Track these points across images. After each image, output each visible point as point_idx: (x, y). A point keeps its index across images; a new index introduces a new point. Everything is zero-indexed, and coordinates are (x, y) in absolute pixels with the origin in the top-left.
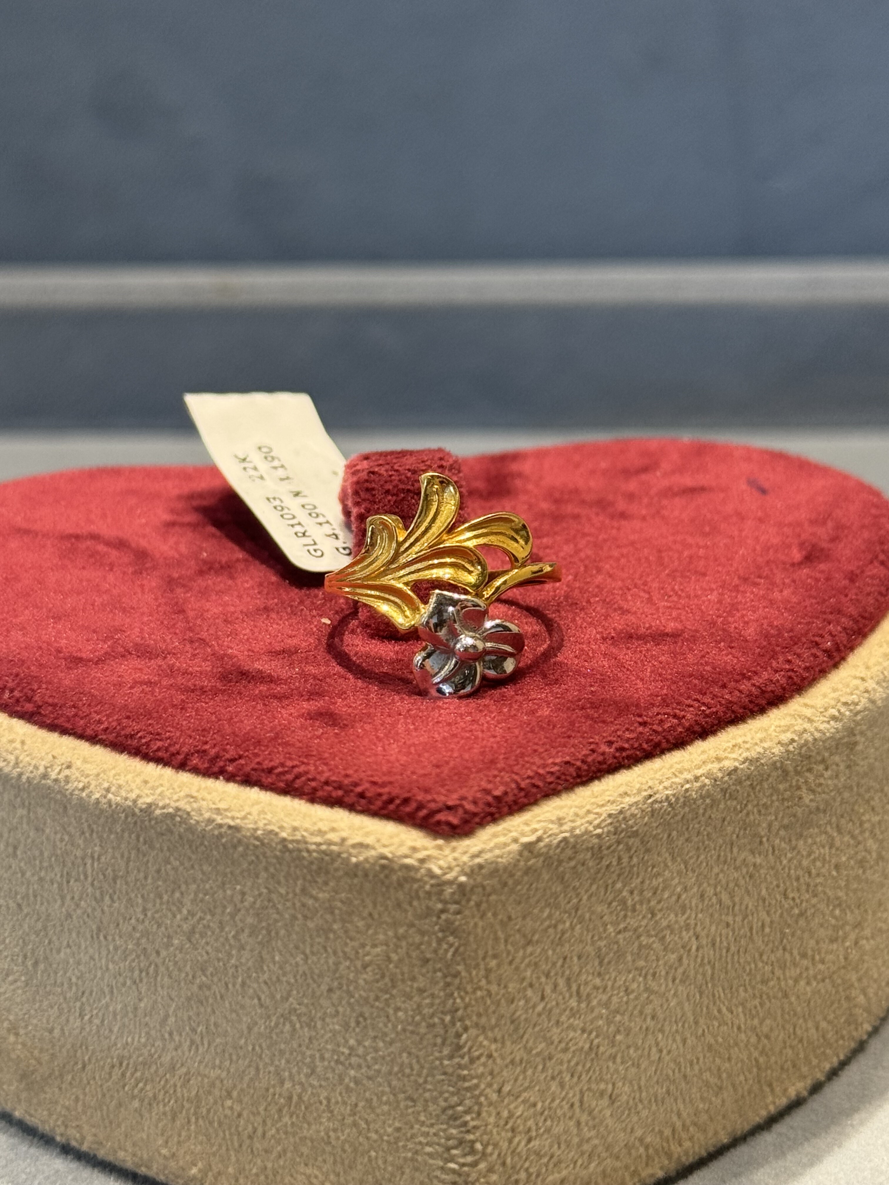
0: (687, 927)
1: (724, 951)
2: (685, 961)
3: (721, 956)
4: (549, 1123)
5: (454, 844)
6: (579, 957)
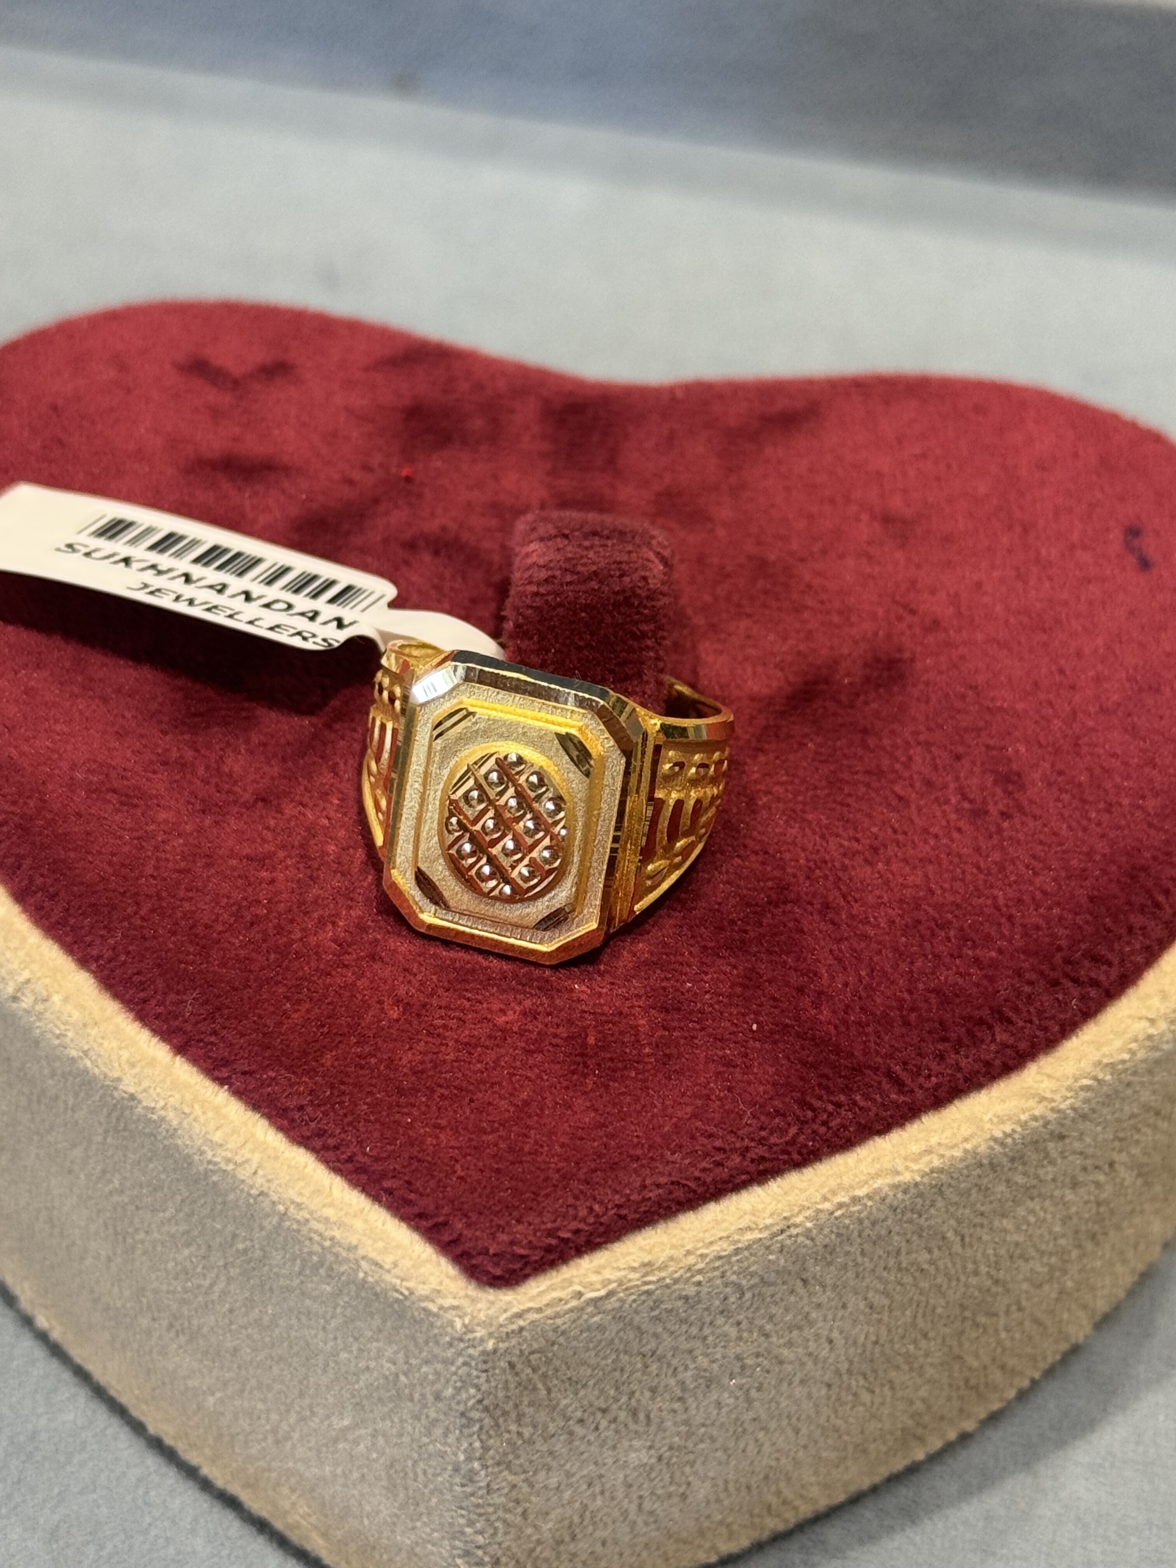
4: (590, 1529)
5: (491, 1296)
6: (653, 1390)
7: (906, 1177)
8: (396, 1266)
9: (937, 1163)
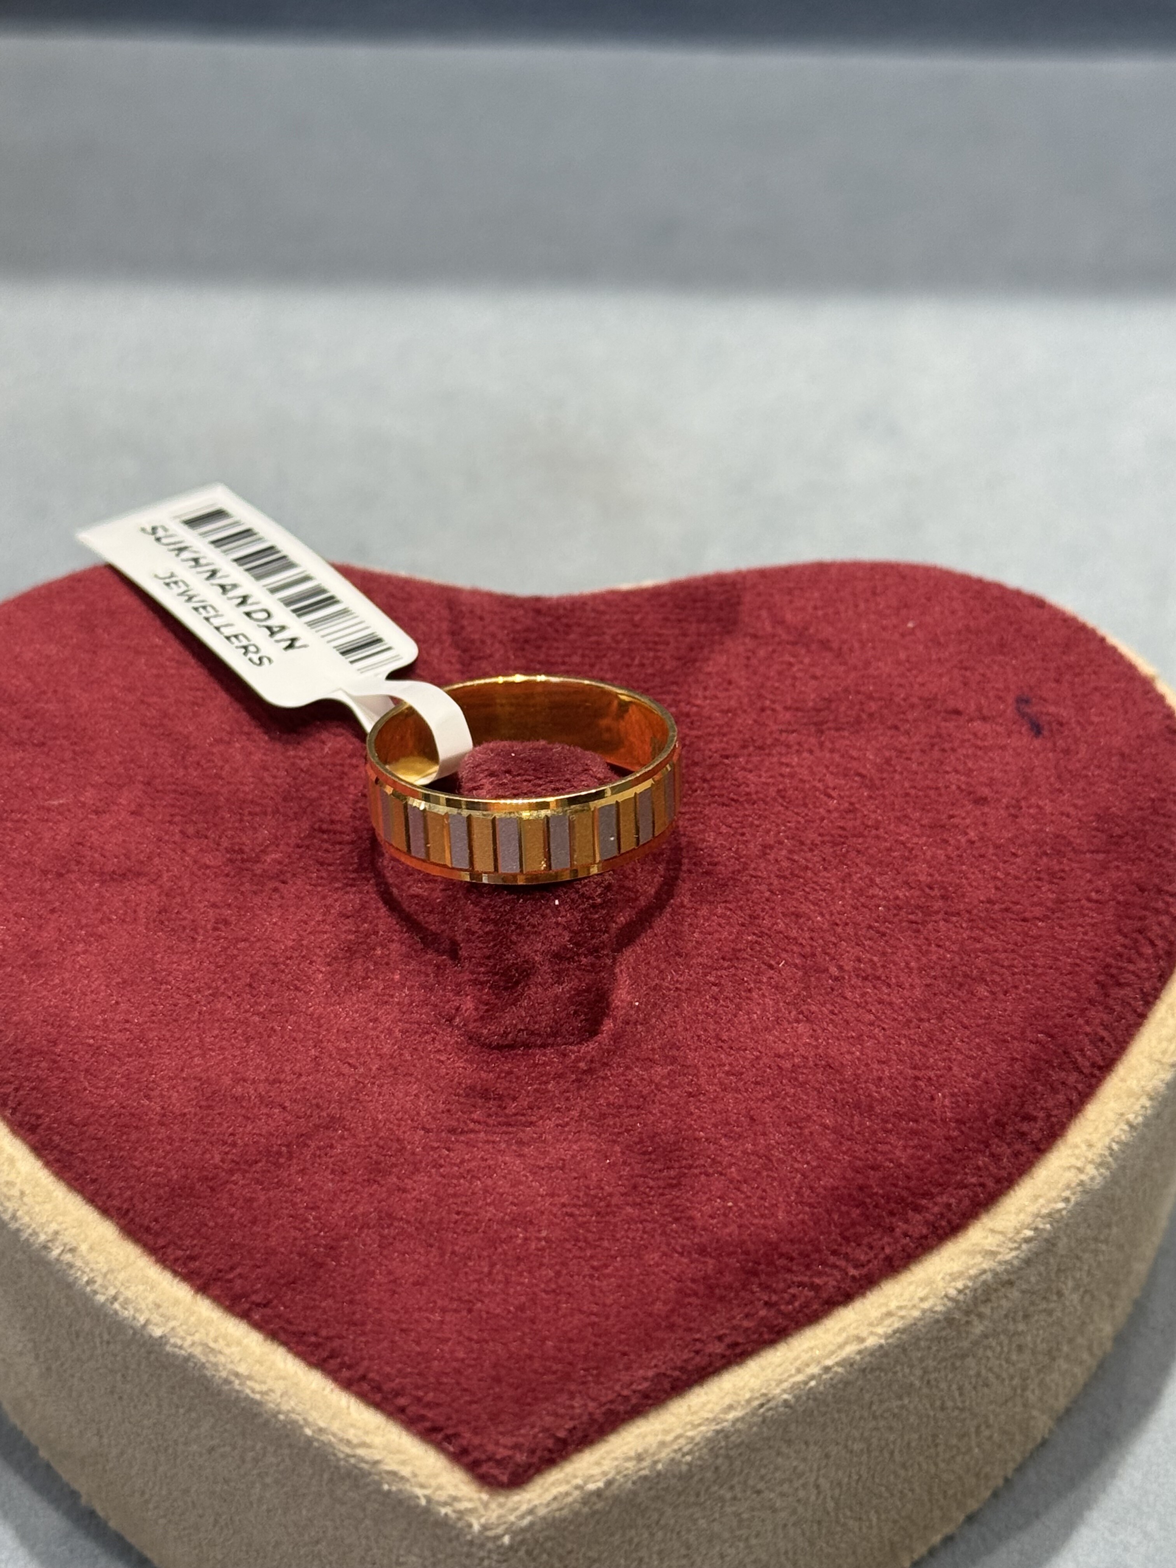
0: (804, 1486)
1: (853, 1484)
2: (800, 1509)
3: (849, 1489)
5: (503, 1500)
8: (415, 1475)
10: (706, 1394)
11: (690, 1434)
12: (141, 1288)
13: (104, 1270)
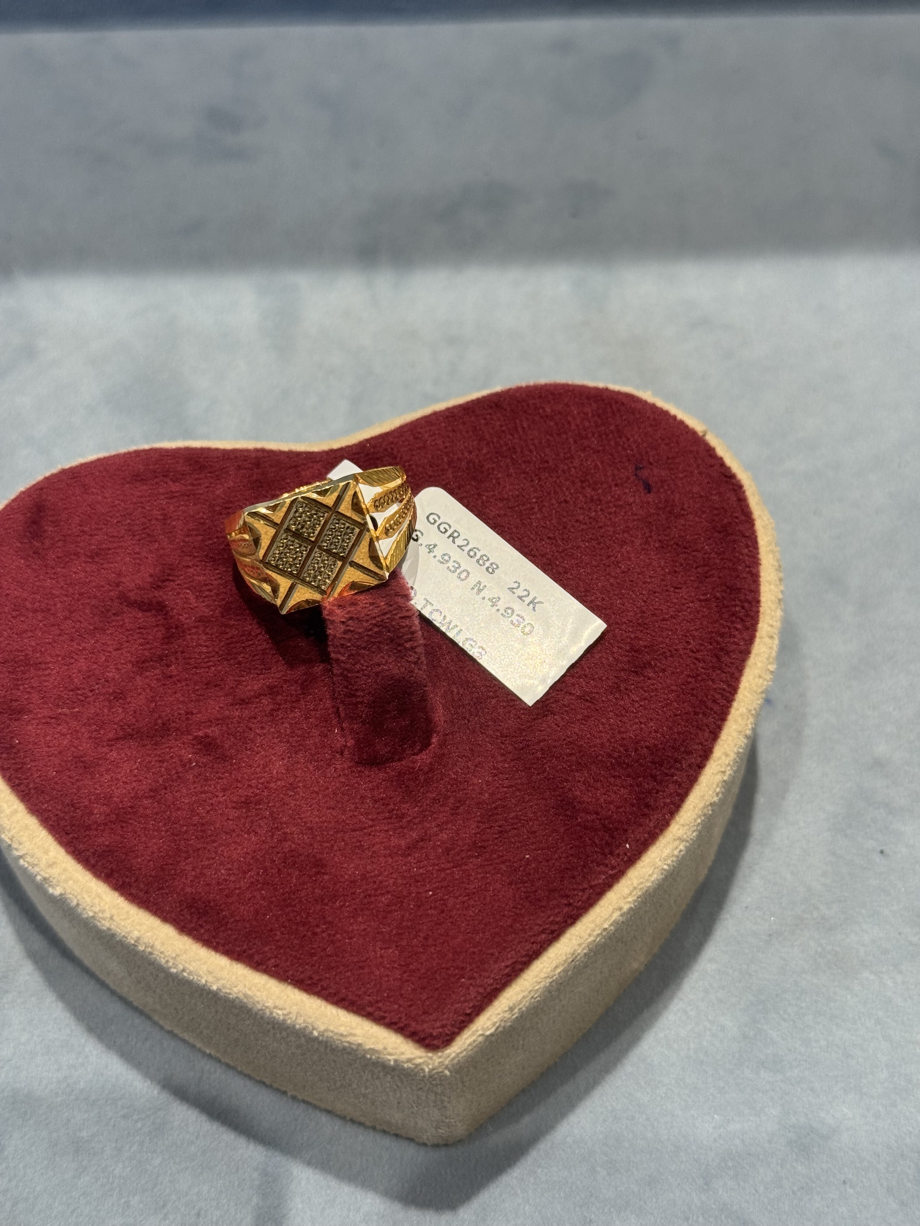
5: (440, 1054)
7: (626, 907)
8: (385, 1049)
9: (640, 893)
10: (541, 963)
11: (536, 988)
12: (198, 963)
13: (174, 956)
